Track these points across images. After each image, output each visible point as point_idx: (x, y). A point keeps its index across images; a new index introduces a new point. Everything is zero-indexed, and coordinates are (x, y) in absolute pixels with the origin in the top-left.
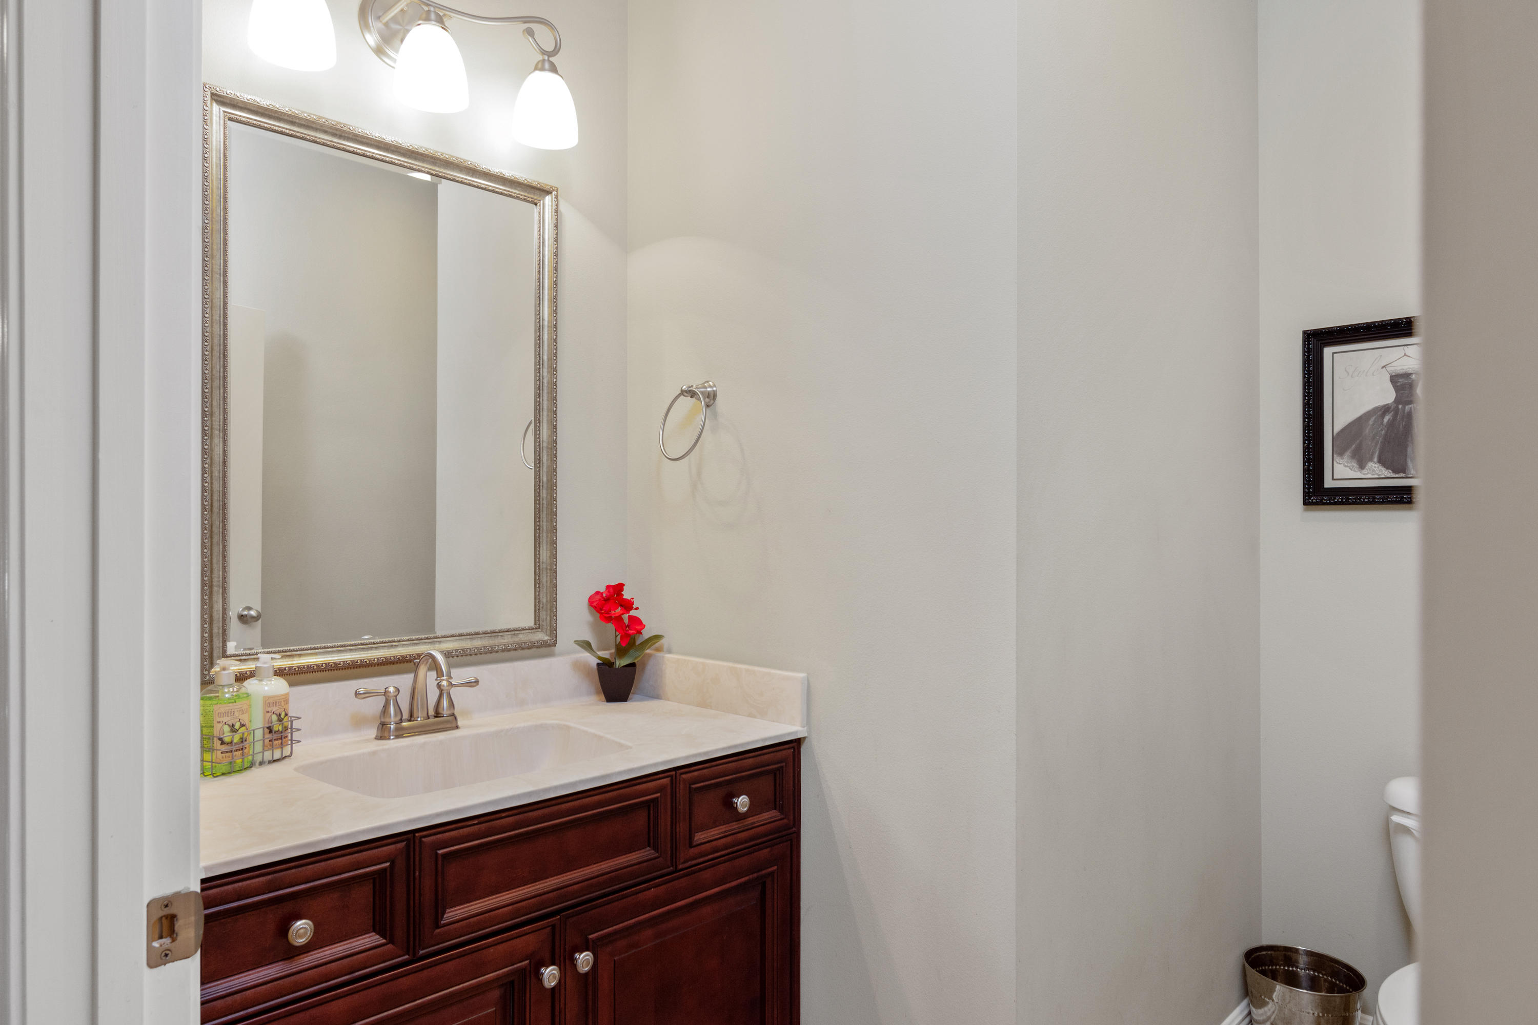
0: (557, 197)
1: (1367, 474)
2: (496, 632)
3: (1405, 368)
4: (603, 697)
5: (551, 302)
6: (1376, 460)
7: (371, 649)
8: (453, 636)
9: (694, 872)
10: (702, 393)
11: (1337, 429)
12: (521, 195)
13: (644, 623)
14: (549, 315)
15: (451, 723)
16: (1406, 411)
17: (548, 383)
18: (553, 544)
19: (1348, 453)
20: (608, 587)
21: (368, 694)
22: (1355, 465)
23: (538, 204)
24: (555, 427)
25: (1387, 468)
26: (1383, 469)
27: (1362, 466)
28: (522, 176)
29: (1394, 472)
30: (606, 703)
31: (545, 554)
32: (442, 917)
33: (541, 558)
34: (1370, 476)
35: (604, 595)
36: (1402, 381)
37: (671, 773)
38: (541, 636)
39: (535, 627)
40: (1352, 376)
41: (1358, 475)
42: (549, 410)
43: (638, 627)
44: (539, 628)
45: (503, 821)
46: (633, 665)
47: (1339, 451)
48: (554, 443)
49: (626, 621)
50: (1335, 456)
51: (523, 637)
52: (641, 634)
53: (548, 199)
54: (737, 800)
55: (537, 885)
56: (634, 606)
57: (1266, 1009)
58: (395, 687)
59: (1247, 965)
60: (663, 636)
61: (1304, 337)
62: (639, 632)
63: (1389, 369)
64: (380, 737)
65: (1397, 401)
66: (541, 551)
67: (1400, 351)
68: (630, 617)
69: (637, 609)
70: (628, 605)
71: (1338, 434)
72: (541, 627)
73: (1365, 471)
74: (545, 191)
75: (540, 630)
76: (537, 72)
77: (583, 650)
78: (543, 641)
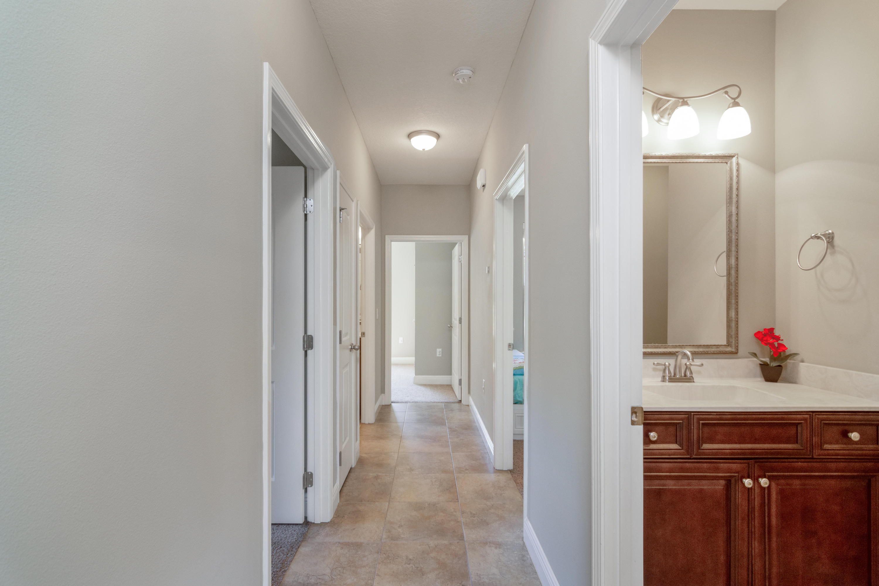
0: (737, 158)
2: (709, 346)
4: (763, 379)
7: (657, 348)
8: (690, 346)
9: (825, 462)
10: (824, 235)
12: (720, 161)
13: (787, 347)
15: (690, 380)
17: (733, 239)
18: (737, 309)
20: (765, 329)
21: (658, 364)
23: (728, 163)
28: (720, 152)
30: (765, 382)
31: (732, 314)
32: (702, 446)
33: (730, 315)
35: (763, 333)
37: (810, 413)
38: (729, 349)
39: (727, 345)
42: (734, 251)
43: (784, 349)
44: (729, 345)
45: (726, 416)
46: (780, 366)
48: (737, 265)
49: (776, 345)
51: (721, 349)
52: (785, 352)
53: (733, 160)
54: (851, 435)
55: (741, 445)
56: (781, 339)
58: (668, 363)
60: (798, 354)
62: (784, 351)
64: (663, 381)
66: (730, 313)
68: (778, 344)
69: (782, 340)
70: (778, 338)
74: (731, 157)
75: (730, 346)
76: (730, 109)
77: (752, 357)
78: (731, 351)
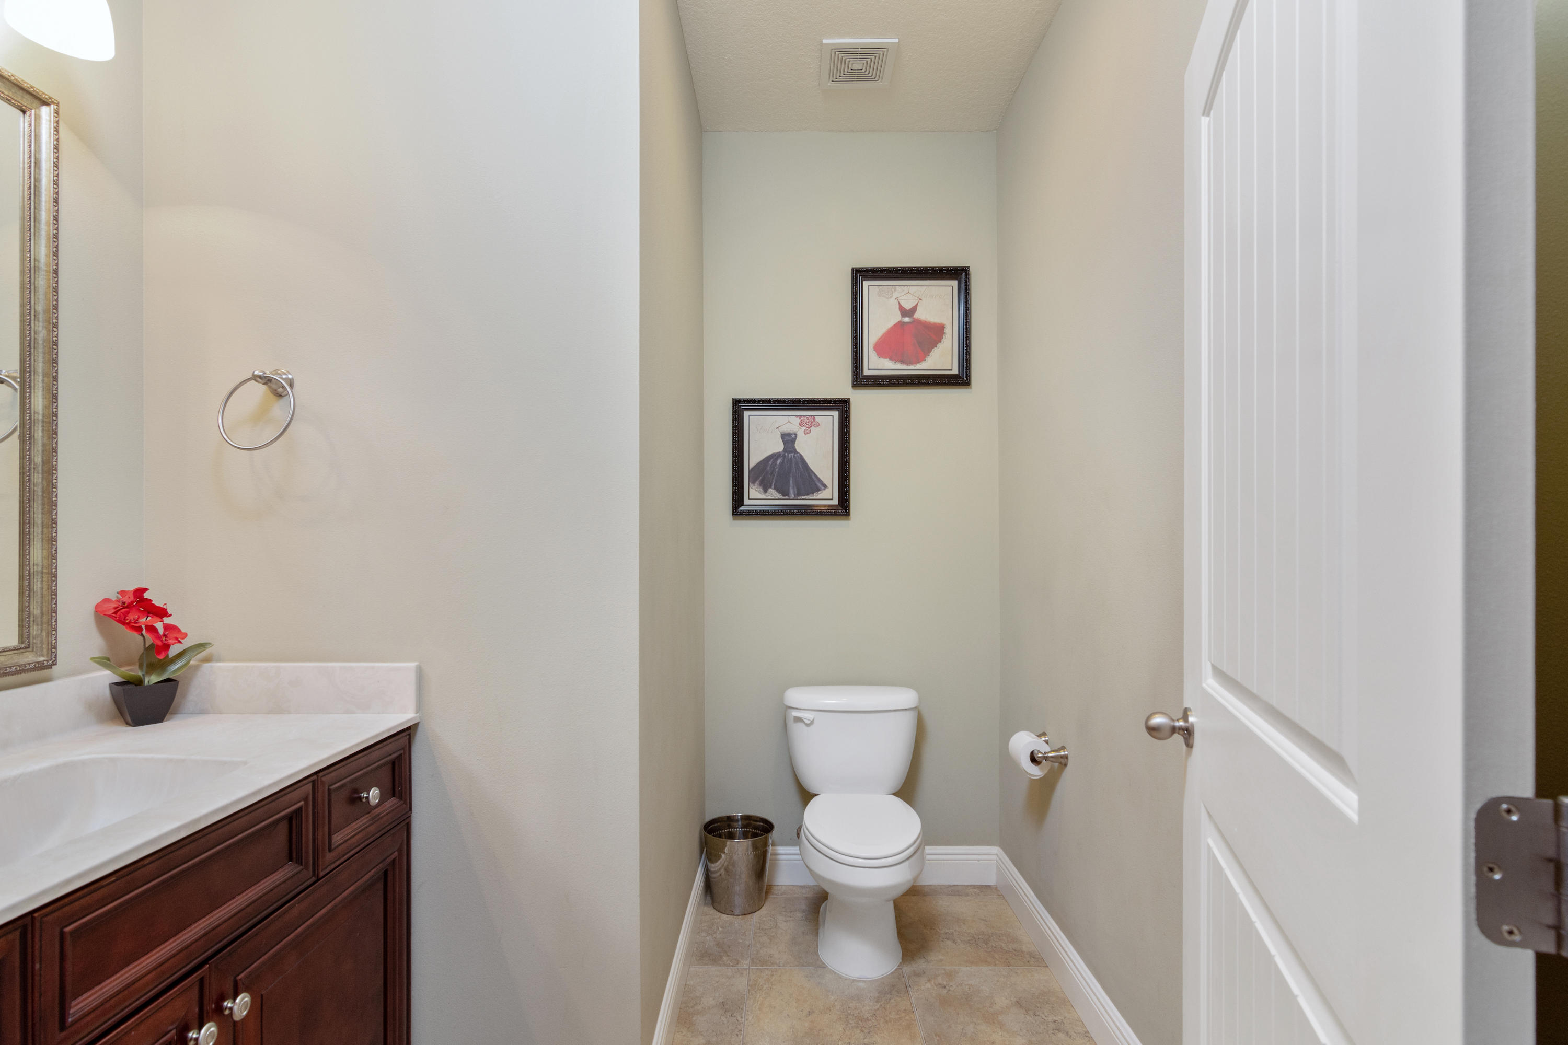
0: (57, 112)
1: (768, 496)
3: (789, 430)
5: (50, 242)
6: (773, 487)
9: (333, 877)
11: (752, 465)
13: (183, 630)
14: (47, 256)
16: (789, 457)
17: (44, 341)
18: (51, 541)
19: (757, 482)
20: (123, 593)
22: (762, 490)
23: (28, 113)
24: (55, 397)
25: (779, 493)
26: (777, 493)
27: (765, 491)
29: (783, 496)
31: (37, 554)
33: (32, 559)
34: (769, 497)
35: (118, 603)
36: (787, 438)
38: (29, 658)
39: (21, 645)
40: (760, 432)
41: (763, 497)
42: (45, 375)
43: (176, 636)
44: (29, 647)
46: (171, 681)
47: (752, 480)
48: (52, 417)
49: (161, 631)
50: (750, 483)
51: (6, 659)
52: (180, 643)
53: (45, 110)
54: (368, 794)
55: (180, 937)
56: (167, 612)
57: (721, 860)
59: (706, 833)
60: (210, 644)
61: (733, 402)
62: (177, 641)
63: (780, 429)
65: (784, 450)
66: (32, 550)
67: (786, 419)
68: (163, 625)
69: (172, 615)
70: (161, 613)
71: (752, 469)
72: (31, 646)
73: (767, 494)
74: (39, 99)
75: (29, 650)
77: (101, 667)
78: (37, 662)
